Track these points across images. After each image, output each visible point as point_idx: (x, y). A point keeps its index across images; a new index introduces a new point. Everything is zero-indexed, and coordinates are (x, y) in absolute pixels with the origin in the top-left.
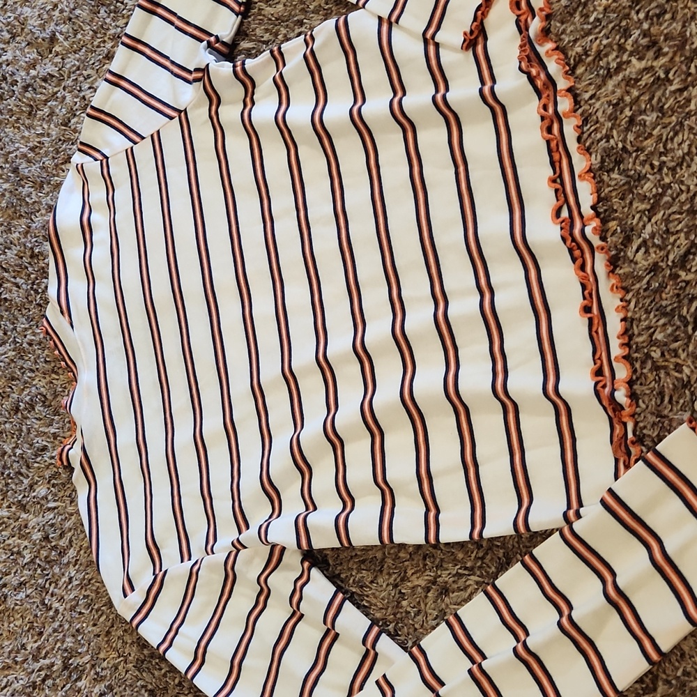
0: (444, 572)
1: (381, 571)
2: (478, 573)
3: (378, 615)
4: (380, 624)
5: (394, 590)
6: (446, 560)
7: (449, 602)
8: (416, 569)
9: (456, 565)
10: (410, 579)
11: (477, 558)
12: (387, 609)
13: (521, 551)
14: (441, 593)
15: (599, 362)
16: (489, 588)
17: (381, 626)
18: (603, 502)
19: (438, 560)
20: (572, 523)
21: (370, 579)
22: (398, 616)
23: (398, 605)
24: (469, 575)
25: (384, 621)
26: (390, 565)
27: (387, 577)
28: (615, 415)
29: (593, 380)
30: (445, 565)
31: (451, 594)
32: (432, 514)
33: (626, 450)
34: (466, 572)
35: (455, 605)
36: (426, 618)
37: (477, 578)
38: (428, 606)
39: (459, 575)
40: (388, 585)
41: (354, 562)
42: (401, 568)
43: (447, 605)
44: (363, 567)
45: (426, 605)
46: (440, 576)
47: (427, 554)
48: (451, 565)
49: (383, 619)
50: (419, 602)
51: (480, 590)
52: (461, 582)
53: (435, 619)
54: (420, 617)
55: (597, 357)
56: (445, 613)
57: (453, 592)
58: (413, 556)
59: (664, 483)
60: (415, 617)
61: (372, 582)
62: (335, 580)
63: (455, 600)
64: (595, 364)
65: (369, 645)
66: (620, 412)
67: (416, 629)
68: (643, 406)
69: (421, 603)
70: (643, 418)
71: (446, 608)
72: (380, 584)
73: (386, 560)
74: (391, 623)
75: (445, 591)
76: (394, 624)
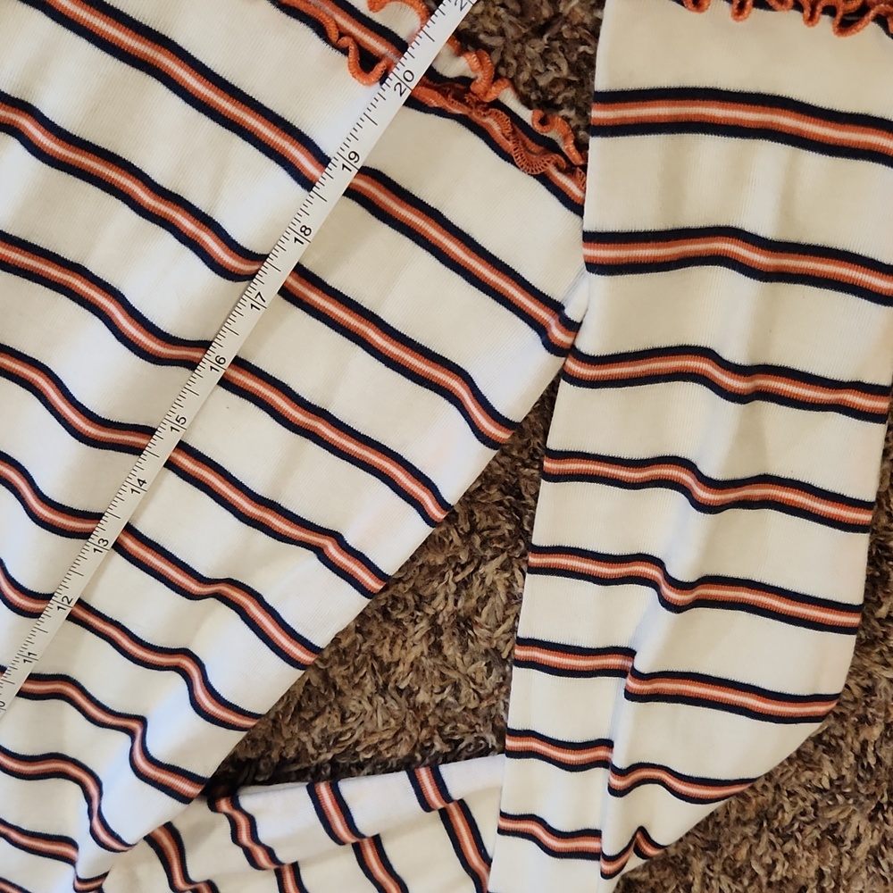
0: (435, 603)
1: (340, 693)
2: (489, 553)
3: (403, 751)
4: (419, 757)
5: (388, 698)
6: (419, 583)
7: (487, 633)
8: (388, 639)
9: (443, 575)
10: (396, 659)
11: (466, 537)
12: (403, 729)
13: (522, 461)
14: (463, 632)
15: (345, 41)
16: (534, 560)
17: (423, 759)
18: (594, 267)
19: (409, 597)
20: (573, 346)
21: (337, 721)
22: (432, 721)
23: (418, 709)
24: (477, 569)
25: (418, 747)
26: (344, 673)
27: (358, 693)
28: (467, 105)
29: (370, 84)
30: (428, 593)
31: (477, 619)
32: (333, 551)
33: (539, 144)
34: (470, 569)
35: (499, 626)
36: (475, 683)
37: (496, 563)
38: (459, 665)
39: (465, 584)
40: (370, 701)
41: (288, 725)
42: (364, 660)
43: (489, 639)
44: (307, 716)
45: (455, 668)
46: (436, 615)
47: (385, 606)
48: (435, 584)
49: (415, 748)
50: (442, 673)
51: (518, 573)
52: (476, 590)
53: (490, 671)
54: (465, 690)
55: (334, 35)
56: (496, 650)
57: (479, 614)
58: (365, 630)
59: (663, 137)
60: (457, 699)
61: (343, 720)
62: (286, 770)
63: (492, 621)
64: (345, 51)
65: (438, 803)
66: (468, 91)
67: (474, 711)
68: (496, 41)
69: (445, 671)
70: (514, 62)
71: (491, 643)
72: (358, 712)
73: (331, 674)
74: (431, 739)
75: (464, 624)
76: (437, 737)
